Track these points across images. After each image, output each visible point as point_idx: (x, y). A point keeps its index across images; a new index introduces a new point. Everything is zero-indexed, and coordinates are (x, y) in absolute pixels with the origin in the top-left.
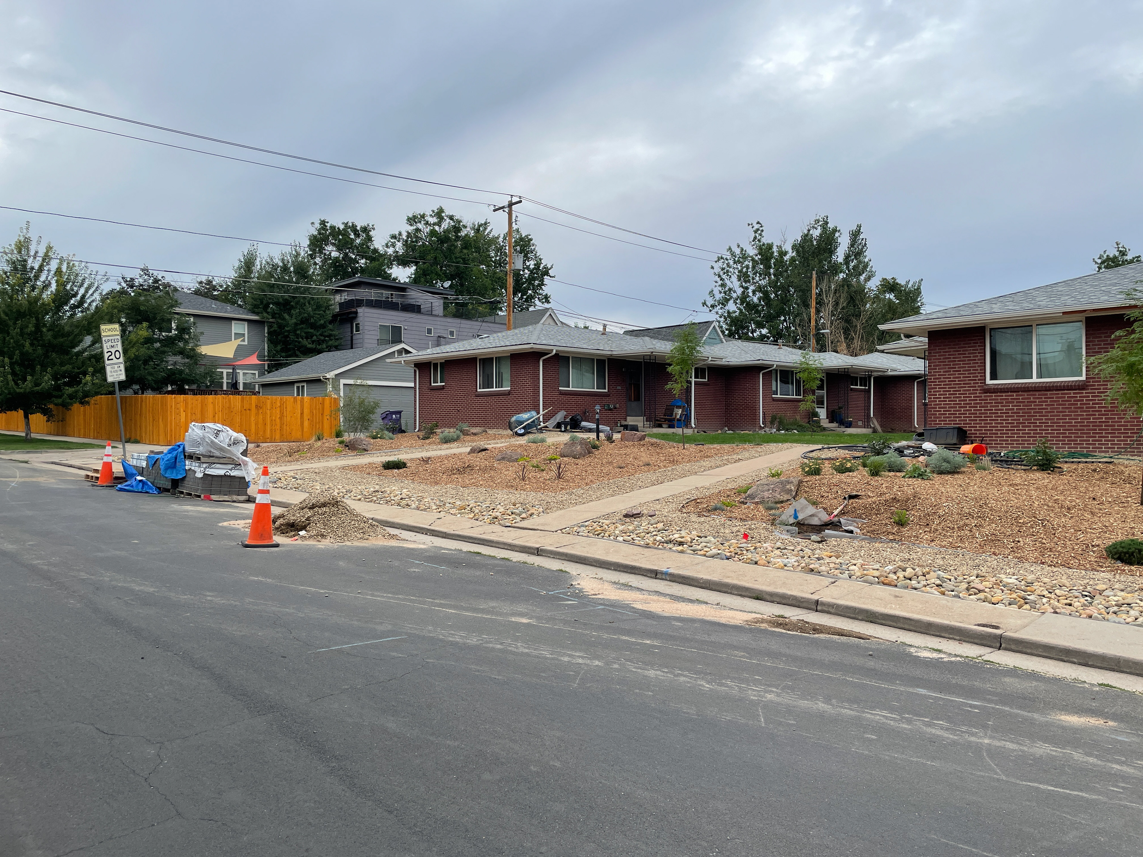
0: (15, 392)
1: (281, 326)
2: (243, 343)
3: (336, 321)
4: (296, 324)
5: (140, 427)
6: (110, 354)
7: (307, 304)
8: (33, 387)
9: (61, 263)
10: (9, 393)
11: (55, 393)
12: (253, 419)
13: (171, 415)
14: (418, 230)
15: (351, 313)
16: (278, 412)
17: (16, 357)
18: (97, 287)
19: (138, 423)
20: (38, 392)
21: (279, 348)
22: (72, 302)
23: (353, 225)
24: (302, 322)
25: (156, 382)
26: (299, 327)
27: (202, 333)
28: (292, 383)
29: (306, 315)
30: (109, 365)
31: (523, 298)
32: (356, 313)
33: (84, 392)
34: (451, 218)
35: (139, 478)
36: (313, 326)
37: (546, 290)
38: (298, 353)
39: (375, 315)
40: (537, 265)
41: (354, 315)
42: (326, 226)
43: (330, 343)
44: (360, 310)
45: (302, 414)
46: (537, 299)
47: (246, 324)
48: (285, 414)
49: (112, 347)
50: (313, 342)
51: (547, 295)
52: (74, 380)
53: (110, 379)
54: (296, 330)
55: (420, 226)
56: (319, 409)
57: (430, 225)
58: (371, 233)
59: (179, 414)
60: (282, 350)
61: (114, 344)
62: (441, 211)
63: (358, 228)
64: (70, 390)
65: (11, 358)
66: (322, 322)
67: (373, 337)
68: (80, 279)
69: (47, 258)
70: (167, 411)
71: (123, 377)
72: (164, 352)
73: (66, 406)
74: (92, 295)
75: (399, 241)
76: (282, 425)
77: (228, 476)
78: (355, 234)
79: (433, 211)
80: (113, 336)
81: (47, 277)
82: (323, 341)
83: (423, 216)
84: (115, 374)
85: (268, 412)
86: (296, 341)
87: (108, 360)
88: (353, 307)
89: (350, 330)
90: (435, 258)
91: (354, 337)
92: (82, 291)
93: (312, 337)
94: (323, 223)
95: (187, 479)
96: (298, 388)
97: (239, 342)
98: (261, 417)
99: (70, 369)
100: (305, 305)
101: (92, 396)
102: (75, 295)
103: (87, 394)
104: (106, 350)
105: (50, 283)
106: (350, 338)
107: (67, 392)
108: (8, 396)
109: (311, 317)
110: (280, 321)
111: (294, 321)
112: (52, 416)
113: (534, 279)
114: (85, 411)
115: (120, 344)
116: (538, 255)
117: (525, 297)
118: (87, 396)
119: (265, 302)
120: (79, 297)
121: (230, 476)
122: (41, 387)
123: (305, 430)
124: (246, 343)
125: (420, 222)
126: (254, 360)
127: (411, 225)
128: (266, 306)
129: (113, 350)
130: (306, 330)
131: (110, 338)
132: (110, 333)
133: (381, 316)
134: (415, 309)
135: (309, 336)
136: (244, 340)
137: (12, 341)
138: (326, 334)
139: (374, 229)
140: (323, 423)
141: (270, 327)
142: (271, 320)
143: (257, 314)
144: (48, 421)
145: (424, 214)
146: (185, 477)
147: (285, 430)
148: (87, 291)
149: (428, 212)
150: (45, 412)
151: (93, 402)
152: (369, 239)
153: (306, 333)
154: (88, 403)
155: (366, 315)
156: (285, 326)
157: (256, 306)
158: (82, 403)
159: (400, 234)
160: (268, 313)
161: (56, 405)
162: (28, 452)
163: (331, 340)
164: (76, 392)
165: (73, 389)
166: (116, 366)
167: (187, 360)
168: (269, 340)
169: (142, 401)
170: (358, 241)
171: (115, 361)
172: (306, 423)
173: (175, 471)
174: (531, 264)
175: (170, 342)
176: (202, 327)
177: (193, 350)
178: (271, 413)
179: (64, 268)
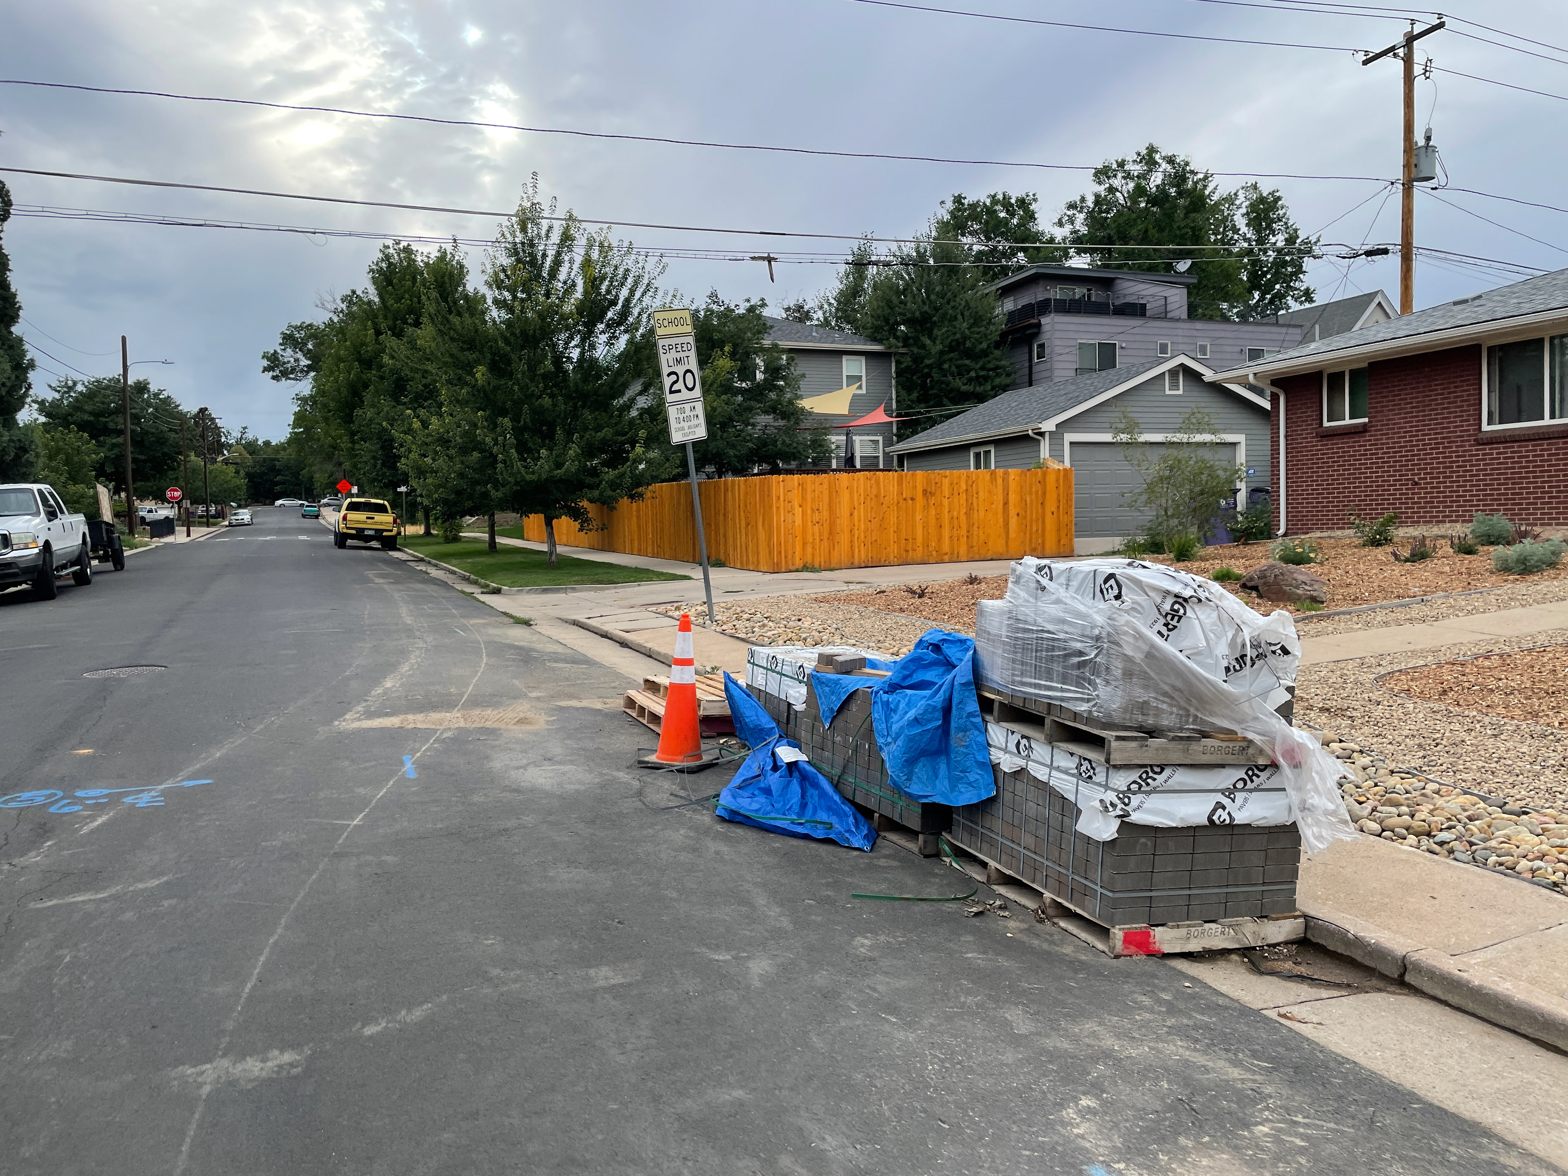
0: (524, 479)
1: (917, 359)
2: (859, 392)
3: (1005, 343)
4: (942, 353)
5: (725, 536)
6: (674, 377)
7: (960, 317)
8: (552, 470)
9: (590, 246)
10: (517, 483)
11: (589, 480)
12: (918, 517)
13: (778, 514)
14: (1112, 190)
15: (1031, 326)
16: (963, 501)
17: (526, 417)
18: (648, 285)
19: (722, 531)
20: (561, 480)
21: (915, 395)
22: (610, 314)
23: (1004, 198)
24: (951, 349)
25: (739, 458)
26: (947, 357)
27: (803, 376)
28: (965, 448)
29: (958, 336)
30: (675, 403)
31: (1264, 299)
32: (1039, 325)
33: (633, 476)
34: (1171, 160)
35: (787, 754)
36: (969, 354)
37: (1306, 281)
38: (945, 401)
39: (1072, 327)
40: (1291, 240)
41: (1035, 330)
42: (963, 204)
43: (997, 381)
44: (1044, 320)
45: (1006, 503)
46: (1289, 298)
47: (863, 359)
48: (975, 505)
49: (679, 361)
50: (970, 380)
51: (1308, 289)
52: (617, 458)
53: (677, 437)
54: (942, 364)
55: (1117, 182)
56: (1037, 492)
57: (1132, 179)
58: (1031, 208)
59: (791, 511)
60: (919, 400)
61: (682, 354)
62: (1152, 150)
63: (1013, 201)
64: (610, 474)
65: (516, 419)
66: (984, 345)
67: (1068, 366)
68: (621, 271)
69: (567, 238)
70: (771, 507)
71: (701, 433)
72: (750, 409)
73: (607, 503)
74: (640, 300)
75: (1081, 212)
76: (970, 526)
77: (1223, 826)
78: (1008, 211)
79: (1139, 154)
80: (677, 335)
81: (569, 273)
82: (986, 379)
83: (1121, 164)
84: (685, 425)
85: (946, 502)
86: (942, 382)
87: (671, 392)
88: (1033, 317)
89: (1027, 357)
90: (1146, 231)
91: (1035, 369)
92: (624, 293)
93: (968, 372)
94: (958, 200)
95: (1002, 812)
96: (977, 455)
97: (853, 390)
98: (933, 512)
99: (609, 436)
100: (956, 318)
101: (648, 484)
102: (614, 303)
103: (639, 481)
104: (665, 371)
105: (574, 285)
106: (1027, 371)
107: (606, 477)
108: (515, 488)
109: (965, 338)
110: (916, 350)
111: (939, 347)
112: (587, 520)
113: (1285, 264)
114: (638, 511)
115: (693, 355)
116: (1290, 223)
117: (1268, 296)
118: (639, 485)
119: (892, 321)
120: (619, 307)
121: (1231, 828)
122: (563, 470)
123: (1012, 534)
124: (864, 391)
125: (1115, 176)
126: (880, 417)
127: (1100, 183)
128: (893, 329)
129: (680, 370)
130: (959, 362)
131: (673, 341)
132: (672, 330)
133: (1082, 328)
134: (1136, 310)
135: (962, 372)
136: (860, 387)
137: (516, 388)
138: (990, 366)
139: (1035, 200)
140: (1044, 522)
141: (898, 363)
142: (902, 350)
143: (880, 341)
144: (581, 530)
145: (1123, 161)
146: (992, 800)
147: (975, 537)
148: (632, 292)
149: (1131, 156)
150: (576, 514)
151: (649, 494)
152: (1031, 216)
153: (957, 367)
154: (641, 495)
155: (1057, 327)
156: (923, 358)
157: (877, 329)
158: (632, 497)
159: (1083, 200)
160: (896, 338)
161: (591, 501)
162: (545, 591)
163: (998, 375)
164: (622, 475)
165: (617, 472)
166: (687, 407)
167: (781, 423)
168: (898, 383)
169: (726, 490)
170: (1015, 221)
171: (685, 394)
172: (1013, 522)
173: (943, 768)
174: (1280, 240)
175: (758, 392)
176: (802, 367)
177: (790, 402)
178: (949, 504)
179: (595, 255)
